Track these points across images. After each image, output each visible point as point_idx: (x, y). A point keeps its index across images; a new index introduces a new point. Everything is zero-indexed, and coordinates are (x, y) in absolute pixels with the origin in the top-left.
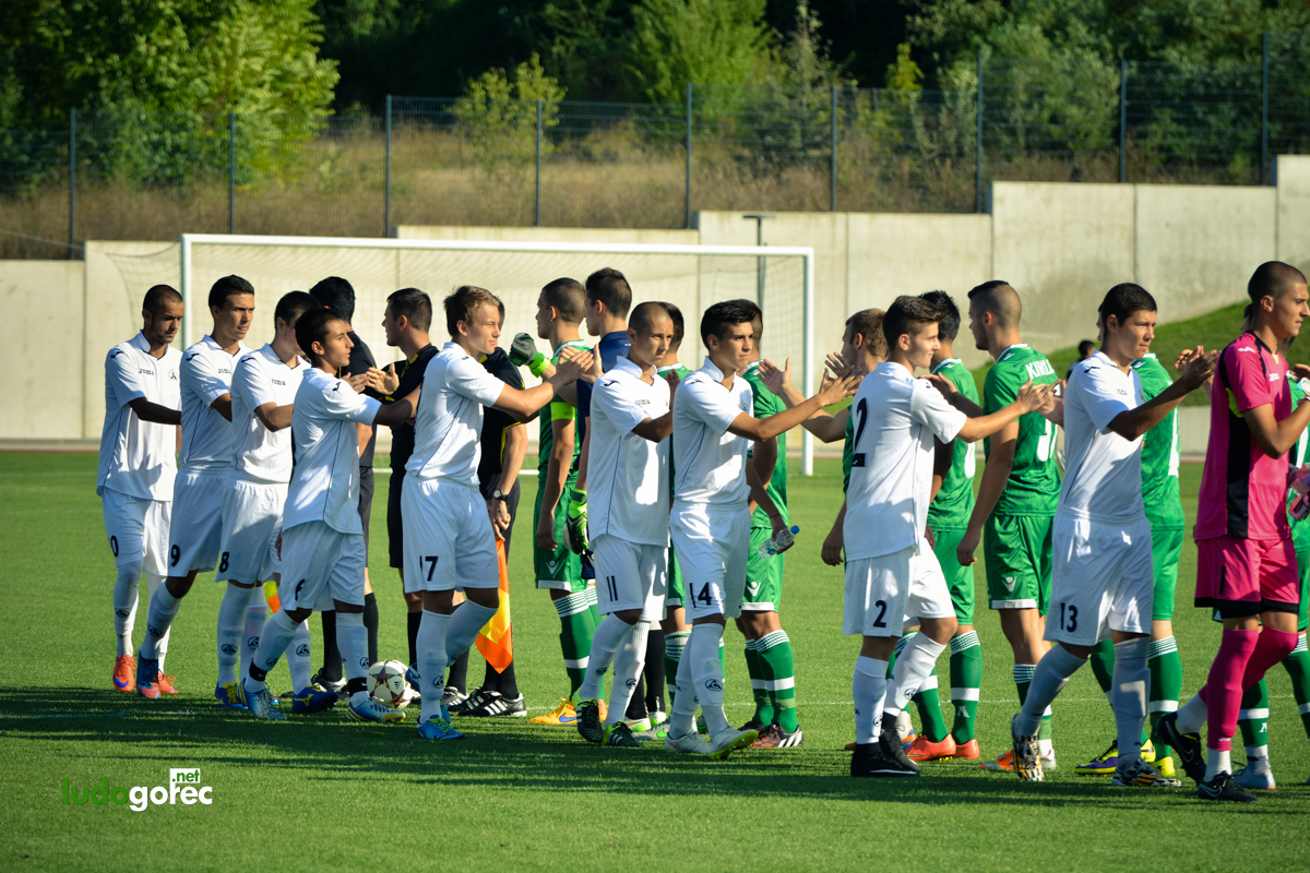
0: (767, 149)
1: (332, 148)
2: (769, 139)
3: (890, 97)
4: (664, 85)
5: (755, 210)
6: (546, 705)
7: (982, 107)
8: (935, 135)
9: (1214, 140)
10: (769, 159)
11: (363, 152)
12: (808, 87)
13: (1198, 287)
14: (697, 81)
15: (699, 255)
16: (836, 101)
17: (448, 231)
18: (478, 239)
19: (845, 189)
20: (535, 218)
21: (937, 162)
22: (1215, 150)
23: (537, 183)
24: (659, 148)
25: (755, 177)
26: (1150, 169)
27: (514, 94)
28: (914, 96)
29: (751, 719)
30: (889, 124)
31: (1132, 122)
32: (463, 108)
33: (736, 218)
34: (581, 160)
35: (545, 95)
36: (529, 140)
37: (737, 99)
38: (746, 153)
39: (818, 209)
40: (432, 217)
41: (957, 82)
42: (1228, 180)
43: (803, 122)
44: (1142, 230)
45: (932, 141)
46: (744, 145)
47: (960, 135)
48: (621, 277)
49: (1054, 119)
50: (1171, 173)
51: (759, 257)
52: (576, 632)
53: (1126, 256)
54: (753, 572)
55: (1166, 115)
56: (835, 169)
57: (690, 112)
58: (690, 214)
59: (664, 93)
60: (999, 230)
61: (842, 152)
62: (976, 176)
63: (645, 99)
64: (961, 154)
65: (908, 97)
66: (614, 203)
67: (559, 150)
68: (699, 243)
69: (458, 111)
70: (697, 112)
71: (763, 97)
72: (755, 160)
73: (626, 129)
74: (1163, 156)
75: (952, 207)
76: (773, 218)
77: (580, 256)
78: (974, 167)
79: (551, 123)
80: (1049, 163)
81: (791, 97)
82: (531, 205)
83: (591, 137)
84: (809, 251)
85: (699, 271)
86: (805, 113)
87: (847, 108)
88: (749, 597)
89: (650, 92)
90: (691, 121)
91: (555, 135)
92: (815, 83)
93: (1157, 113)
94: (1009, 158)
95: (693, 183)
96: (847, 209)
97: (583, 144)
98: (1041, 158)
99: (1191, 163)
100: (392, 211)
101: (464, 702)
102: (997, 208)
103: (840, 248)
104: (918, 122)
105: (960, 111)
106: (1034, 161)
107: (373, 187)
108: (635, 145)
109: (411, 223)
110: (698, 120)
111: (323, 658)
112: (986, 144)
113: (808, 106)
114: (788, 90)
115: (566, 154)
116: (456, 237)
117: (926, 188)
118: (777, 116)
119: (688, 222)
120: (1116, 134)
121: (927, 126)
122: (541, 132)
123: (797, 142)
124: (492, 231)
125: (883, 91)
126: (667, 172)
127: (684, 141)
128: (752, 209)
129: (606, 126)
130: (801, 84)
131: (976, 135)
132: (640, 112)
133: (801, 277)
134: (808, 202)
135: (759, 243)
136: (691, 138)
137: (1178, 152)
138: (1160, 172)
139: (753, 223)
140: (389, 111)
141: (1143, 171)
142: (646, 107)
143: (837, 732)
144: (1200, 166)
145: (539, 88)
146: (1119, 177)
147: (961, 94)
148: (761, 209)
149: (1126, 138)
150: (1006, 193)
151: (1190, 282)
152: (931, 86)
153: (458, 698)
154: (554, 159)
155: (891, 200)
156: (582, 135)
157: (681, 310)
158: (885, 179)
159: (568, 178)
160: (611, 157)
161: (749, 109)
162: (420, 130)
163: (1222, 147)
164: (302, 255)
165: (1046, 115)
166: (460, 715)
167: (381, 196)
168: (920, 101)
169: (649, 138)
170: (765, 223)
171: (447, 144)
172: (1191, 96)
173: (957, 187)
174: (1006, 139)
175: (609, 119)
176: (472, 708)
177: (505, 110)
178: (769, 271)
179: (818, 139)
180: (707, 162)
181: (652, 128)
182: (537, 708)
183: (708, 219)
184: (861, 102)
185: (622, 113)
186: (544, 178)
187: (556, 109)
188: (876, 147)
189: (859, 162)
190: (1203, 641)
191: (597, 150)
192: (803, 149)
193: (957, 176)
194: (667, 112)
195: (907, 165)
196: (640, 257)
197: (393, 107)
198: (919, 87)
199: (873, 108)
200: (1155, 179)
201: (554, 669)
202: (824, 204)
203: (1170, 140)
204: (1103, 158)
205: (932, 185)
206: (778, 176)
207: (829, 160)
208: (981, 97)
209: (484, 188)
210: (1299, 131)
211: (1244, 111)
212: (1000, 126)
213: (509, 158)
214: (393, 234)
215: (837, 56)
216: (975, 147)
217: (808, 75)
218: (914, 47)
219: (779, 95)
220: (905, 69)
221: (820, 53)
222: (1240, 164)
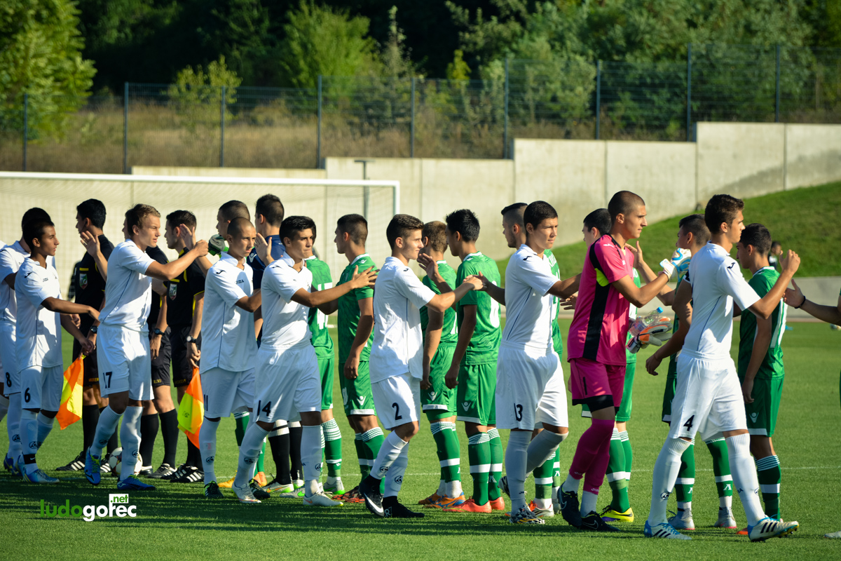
0: (370, 118)
1: (91, 116)
2: (371, 111)
3: (449, 85)
4: (303, 76)
5: (362, 156)
6: (227, 475)
7: (507, 91)
8: (478, 109)
9: (656, 112)
10: (371, 124)
11: (110, 119)
12: (396, 78)
14: (325, 74)
15: (326, 186)
16: (414, 87)
17: (165, 170)
18: (184, 175)
19: (420, 144)
20: (221, 160)
21: (479, 126)
22: (657, 118)
23: (222, 139)
24: (301, 118)
25: (362, 135)
26: (615, 131)
27: (207, 82)
28: (464, 83)
29: (358, 485)
30: (449, 101)
31: (604, 100)
32: (173, 91)
33: (350, 161)
34: (250, 124)
35: (228, 82)
36: (217, 111)
37: (351, 84)
38: (356, 120)
39: (402, 156)
40: (155, 160)
41: (492, 75)
42: (665, 138)
43: (393, 101)
44: (610, 171)
45: (475, 112)
46: (355, 115)
47: (494, 109)
48: (278, 200)
49: (554, 99)
50: (629, 133)
51: (365, 188)
54: (360, 390)
55: (627, 96)
56: (413, 130)
57: (321, 94)
58: (320, 159)
59: (304, 81)
60: (518, 170)
61: (418, 119)
62: (503, 135)
63: (291, 85)
64: (494, 121)
65: (460, 84)
66: (271, 153)
67: (237, 117)
68: (326, 177)
69: (170, 93)
70: (325, 94)
71: (368, 84)
72: (361, 125)
73: (279, 104)
74: (624, 123)
75: (488, 155)
76: (373, 162)
77: (249, 186)
78: (502, 130)
79: (231, 101)
80: (551, 127)
81: (386, 84)
82: (217, 154)
83: (256, 110)
84: (397, 184)
85: (326, 196)
86: (393, 94)
87: (422, 92)
88: (358, 406)
89: (294, 81)
90: (321, 100)
91: (233, 109)
92: (401, 75)
93: (620, 94)
94: (524, 124)
95: (322, 139)
96: (421, 156)
97: (252, 114)
98: (546, 124)
99: (642, 127)
100: (128, 157)
101: (174, 473)
102: (517, 156)
103: (417, 182)
104: (467, 101)
105: (494, 94)
106: (541, 126)
107: (116, 142)
108: (284, 115)
109: (141, 165)
110: (326, 100)
111: (83, 445)
112: (510, 114)
113: (396, 90)
114: (384, 80)
115: (240, 120)
116: (170, 174)
117: (471, 143)
118: (376, 97)
119: (319, 164)
120: (593, 108)
121: (473, 104)
122: (224, 106)
123: (389, 113)
124: (193, 170)
125: (444, 81)
126: (305, 132)
127: (316, 113)
128: (360, 156)
129: (266, 103)
130: (391, 76)
131: (504, 108)
132: (288, 94)
133: (391, 201)
134: (396, 152)
135: (365, 178)
136: (321, 110)
137: (634, 120)
138: (622, 133)
139: (360, 165)
140: (127, 93)
141: (611, 132)
142: (292, 90)
143: (413, 493)
144: (647, 129)
145: (223, 78)
146: (595, 136)
147: (495, 83)
148: (366, 156)
149: (600, 110)
150: (523, 146)
152: (476, 80)
153: (170, 471)
154: (234, 123)
155: (449, 150)
156: (251, 109)
157: (314, 220)
158: (445, 137)
159: (242, 136)
160: (269, 123)
161: (358, 91)
162: (147, 105)
163: (661, 116)
164: (71, 186)
165: (549, 96)
166: (171, 482)
167: (121, 147)
168: (468, 87)
169: (295, 111)
170: (369, 166)
171: (164, 114)
172: (643, 84)
173: (491, 142)
174: (522, 111)
175: (268, 98)
176: (178, 477)
177: (200, 92)
178: (371, 196)
179: (402, 111)
180: (332, 126)
181: (296, 103)
182: (221, 477)
183: (331, 163)
184: (431, 88)
185: (276, 94)
186: (227, 136)
187: (234, 92)
188: (440, 117)
189: (429, 126)
190: (648, 434)
191: (261, 118)
192: (392, 118)
193: (492, 135)
194: (305, 93)
195: (459, 128)
196: (288, 187)
197: (130, 90)
198: (467, 78)
199: (438, 91)
200: (618, 137)
201: (232, 452)
202: (406, 153)
203: (629, 113)
204: (585, 124)
205: (476, 141)
206: (377, 135)
207: (409, 125)
208: (507, 84)
209: (188, 143)
210: (711, 107)
211: (675, 94)
212: (516, 103)
213: (204, 123)
214: (127, 171)
215: (415, 58)
216: (503, 118)
217: (396, 70)
218: (464, 52)
219: (378, 83)
220: (459, 67)
221: (404, 57)
222: (673, 127)
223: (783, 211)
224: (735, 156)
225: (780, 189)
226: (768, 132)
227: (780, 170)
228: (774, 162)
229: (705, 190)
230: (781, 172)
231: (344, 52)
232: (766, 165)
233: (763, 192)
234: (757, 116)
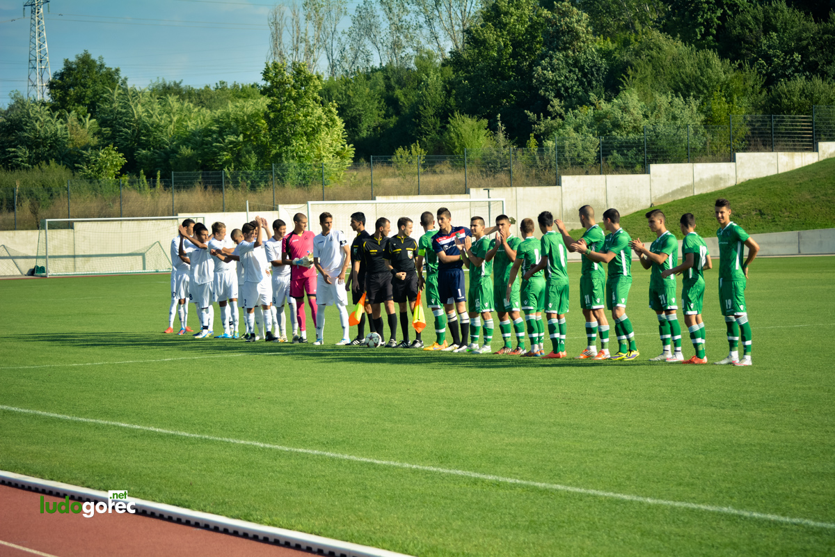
0: (490, 168)
1: (355, 173)
2: (490, 165)
3: (528, 150)
4: (457, 150)
7: (556, 152)
8: (543, 161)
9: (630, 160)
10: (491, 171)
11: (364, 173)
12: (502, 148)
13: (626, 206)
14: (468, 148)
15: (470, 202)
16: (511, 152)
17: (392, 197)
18: (401, 199)
19: (515, 180)
20: (419, 192)
21: (544, 170)
22: (630, 163)
23: (419, 181)
24: (457, 169)
25: (487, 177)
26: (610, 170)
27: (411, 153)
30: (528, 159)
31: (604, 155)
32: (394, 159)
33: (481, 190)
34: (432, 174)
35: (421, 154)
36: (416, 168)
37: (481, 152)
38: (484, 170)
39: (507, 186)
40: (387, 193)
41: (548, 145)
42: (634, 172)
43: (501, 159)
44: (608, 189)
45: (542, 163)
46: (483, 167)
47: (550, 162)
49: (579, 156)
50: (617, 171)
51: (489, 202)
52: (439, 321)
53: (604, 197)
55: (615, 152)
56: (512, 173)
57: (466, 158)
58: (467, 189)
59: (458, 152)
60: (564, 190)
61: (514, 168)
62: (556, 174)
63: (452, 154)
64: (551, 167)
65: (534, 150)
66: (443, 187)
67: (426, 170)
68: (470, 198)
69: (393, 160)
70: (468, 158)
71: (488, 152)
72: (487, 171)
73: (446, 163)
74: (614, 166)
75: (549, 184)
76: (493, 189)
77: (434, 204)
78: (555, 171)
79: (423, 162)
80: (579, 169)
81: (497, 152)
82: (417, 188)
83: (436, 166)
84: (504, 199)
85: (470, 207)
86: (501, 156)
87: (515, 154)
89: (453, 152)
90: (466, 160)
91: (424, 166)
92: (505, 147)
93: (612, 152)
94: (566, 168)
95: (467, 179)
96: (515, 186)
97: (433, 168)
98: (576, 168)
99: (623, 167)
100: (374, 192)
102: (563, 184)
103: (514, 198)
104: (537, 158)
105: (550, 154)
106: (574, 169)
107: (368, 184)
108: (449, 168)
109: (380, 195)
110: (469, 160)
112: (558, 164)
113: (503, 154)
114: (497, 149)
115: (427, 172)
116: (394, 199)
117: (540, 178)
118: (493, 158)
119: (467, 192)
120: (599, 159)
121: (540, 158)
122: (420, 165)
123: (499, 166)
124: (405, 197)
125: (526, 149)
126: (459, 176)
127: (464, 167)
128: (486, 187)
129: (440, 162)
130: (500, 147)
131: (555, 161)
132: (451, 158)
134: (504, 184)
136: (466, 165)
137: (619, 164)
138: (613, 171)
139: (486, 191)
140: (372, 161)
141: (608, 171)
142: (452, 156)
144: (626, 168)
145: (417, 151)
146: (600, 173)
147: (550, 149)
148: (489, 187)
149: (602, 160)
150: (565, 179)
151: (624, 205)
152: (541, 146)
154: (425, 173)
155: (529, 182)
156: (433, 166)
158: (527, 176)
159: (428, 179)
160: (442, 172)
161: (484, 155)
162: (382, 166)
163: (632, 162)
164: (346, 206)
165: (576, 154)
167: (370, 187)
168: (537, 151)
169: (454, 166)
170: (491, 191)
171: (391, 170)
172: (621, 146)
173: (550, 178)
174: (564, 162)
175: (441, 160)
177: (407, 159)
178: (492, 206)
179: (506, 164)
180: (472, 173)
181: (454, 163)
183: (472, 190)
184: (519, 153)
185: (445, 158)
186: (421, 179)
187: (424, 158)
188: (524, 166)
189: (519, 171)
191: (438, 170)
192: (501, 168)
193: (550, 174)
194: (459, 158)
195: (534, 171)
196: (452, 203)
197: (373, 159)
198: (537, 147)
199: (523, 154)
200: (612, 173)
203: (616, 160)
204: (595, 167)
205: (542, 178)
206: (494, 176)
207: (510, 171)
208: (556, 149)
209: (402, 184)
210: (657, 156)
211: (639, 151)
212: (562, 158)
213: (410, 174)
214: (375, 199)
215: (511, 138)
216: (556, 165)
217: (502, 145)
218: (535, 134)
219: (493, 151)
220: (532, 142)
221: (506, 137)
222: (638, 167)
223: (693, 206)
224: (669, 180)
225: (692, 195)
226: (685, 168)
228: (688, 182)
229: (655, 197)
230: (692, 187)
231: (476, 137)
232: (684, 184)
233: (683, 197)
234: (679, 160)
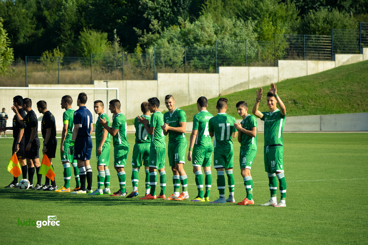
0: (108, 67)
1: (14, 68)
2: (109, 65)
4: (86, 53)
5: (106, 80)
7: (155, 57)
8: (145, 63)
9: (205, 63)
10: (109, 69)
11: (20, 68)
12: (117, 53)
14: (94, 52)
15: (94, 90)
16: (124, 56)
17: (39, 85)
18: (46, 87)
19: (126, 75)
20: (58, 82)
21: (146, 69)
23: (59, 75)
24: (85, 67)
25: (106, 73)
26: (192, 70)
27: (53, 55)
28: (140, 55)
30: (135, 61)
31: (188, 60)
32: (42, 59)
33: (102, 81)
34: (68, 70)
35: (60, 55)
36: (57, 65)
37: (102, 56)
38: (104, 67)
39: (120, 79)
40: (36, 82)
41: (149, 51)
42: (208, 72)
43: (116, 61)
44: (190, 83)
47: (150, 63)
49: (170, 60)
50: (196, 71)
51: (107, 90)
53: (187, 89)
55: (196, 58)
56: (123, 71)
58: (92, 81)
59: (86, 55)
60: (159, 83)
61: (125, 67)
62: (154, 72)
64: (151, 67)
66: (75, 79)
68: (94, 87)
70: (93, 59)
71: (108, 56)
72: (106, 69)
73: (78, 62)
74: (194, 67)
75: (149, 79)
76: (110, 82)
78: (153, 70)
79: (62, 62)
80: (170, 69)
81: (114, 55)
82: (57, 79)
83: (71, 64)
84: (118, 89)
86: (117, 59)
87: (126, 58)
89: (83, 55)
90: (92, 61)
91: (62, 64)
92: (119, 52)
93: (193, 58)
94: (161, 68)
95: (93, 74)
96: (126, 79)
97: (69, 66)
98: (168, 68)
99: (200, 69)
100: (27, 81)
102: (159, 79)
103: (125, 88)
104: (141, 61)
105: (150, 58)
107: (23, 76)
108: (80, 66)
109: (31, 84)
110: (94, 61)
112: (156, 65)
113: (117, 57)
115: (65, 68)
116: (41, 87)
117: (143, 75)
118: (111, 60)
119: (92, 83)
120: (184, 62)
121: (143, 61)
122: (59, 64)
123: (115, 65)
124: (49, 85)
125: (134, 54)
126: (87, 72)
127: (91, 65)
129: (73, 62)
130: (115, 53)
131: (154, 63)
132: (81, 59)
134: (118, 78)
137: (198, 66)
138: (194, 70)
139: (106, 83)
141: (190, 70)
144: (202, 69)
145: (58, 54)
146: (185, 72)
147: (150, 54)
149: (186, 63)
150: (160, 76)
151: (201, 94)
152: (144, 52)
153: (39, 187)
154: (62, 69)
155: (136, 77)
156: (68, 64)
158: (134, 73)
159: (66, 74)
160: (75, 69)
161: (105, 58)
162: (33, 64)
163: (207, 65)
165: (169, 58)
167: (25, 78)
168: (142, 56)
169: (83, 65)
170: (108, 83)
171: (39, 67)
172: (200, 54)
173: (150, 74)
174: (160, 64)
175: (74, 60)
177: (51, 59)
178: (109, 93)
179: (120, 64)
180: (96, 70)
181: (84, 62)
183: (96, 82)
184: (129, 56)
185: (77, 59)
186: (60, 73)
187: (62, 58)
188: (132, 66)
189: (129, 69)
191: (72, 67)
192: (116, 67)
193: (150, 72)
194: (87, 59)
195: (139, 70)
197: (27, 59)
198: (141, 53)
199: (132, 58)
200: (193, 72)
202: (121, 78)
203: (196, 64)
204: (181, 68)
205: (145, 74)
206: (111, 73)
207: (122, 69)
208: (155, 55)
209: (47, 76)
210: (224, 62)
211: (212, 57)
212: (158, 61)
213: (52, 69)
214: (27, 86)
215: (124, 46)
216: (154, 66)
217: (117, 51)
218: (140, 44)
219: (111, 55)
221: (120, 46)
222: (211, 68)
223: (248, 96)
224: (232, 78)
225: (247, 88)
227: (248, 82)
228: (245, 80)
229: (222, 89)
230: (248, 83)
231: (99, 45)
232: (242, 81)
233: (242, 90)
234: (239, 64)
